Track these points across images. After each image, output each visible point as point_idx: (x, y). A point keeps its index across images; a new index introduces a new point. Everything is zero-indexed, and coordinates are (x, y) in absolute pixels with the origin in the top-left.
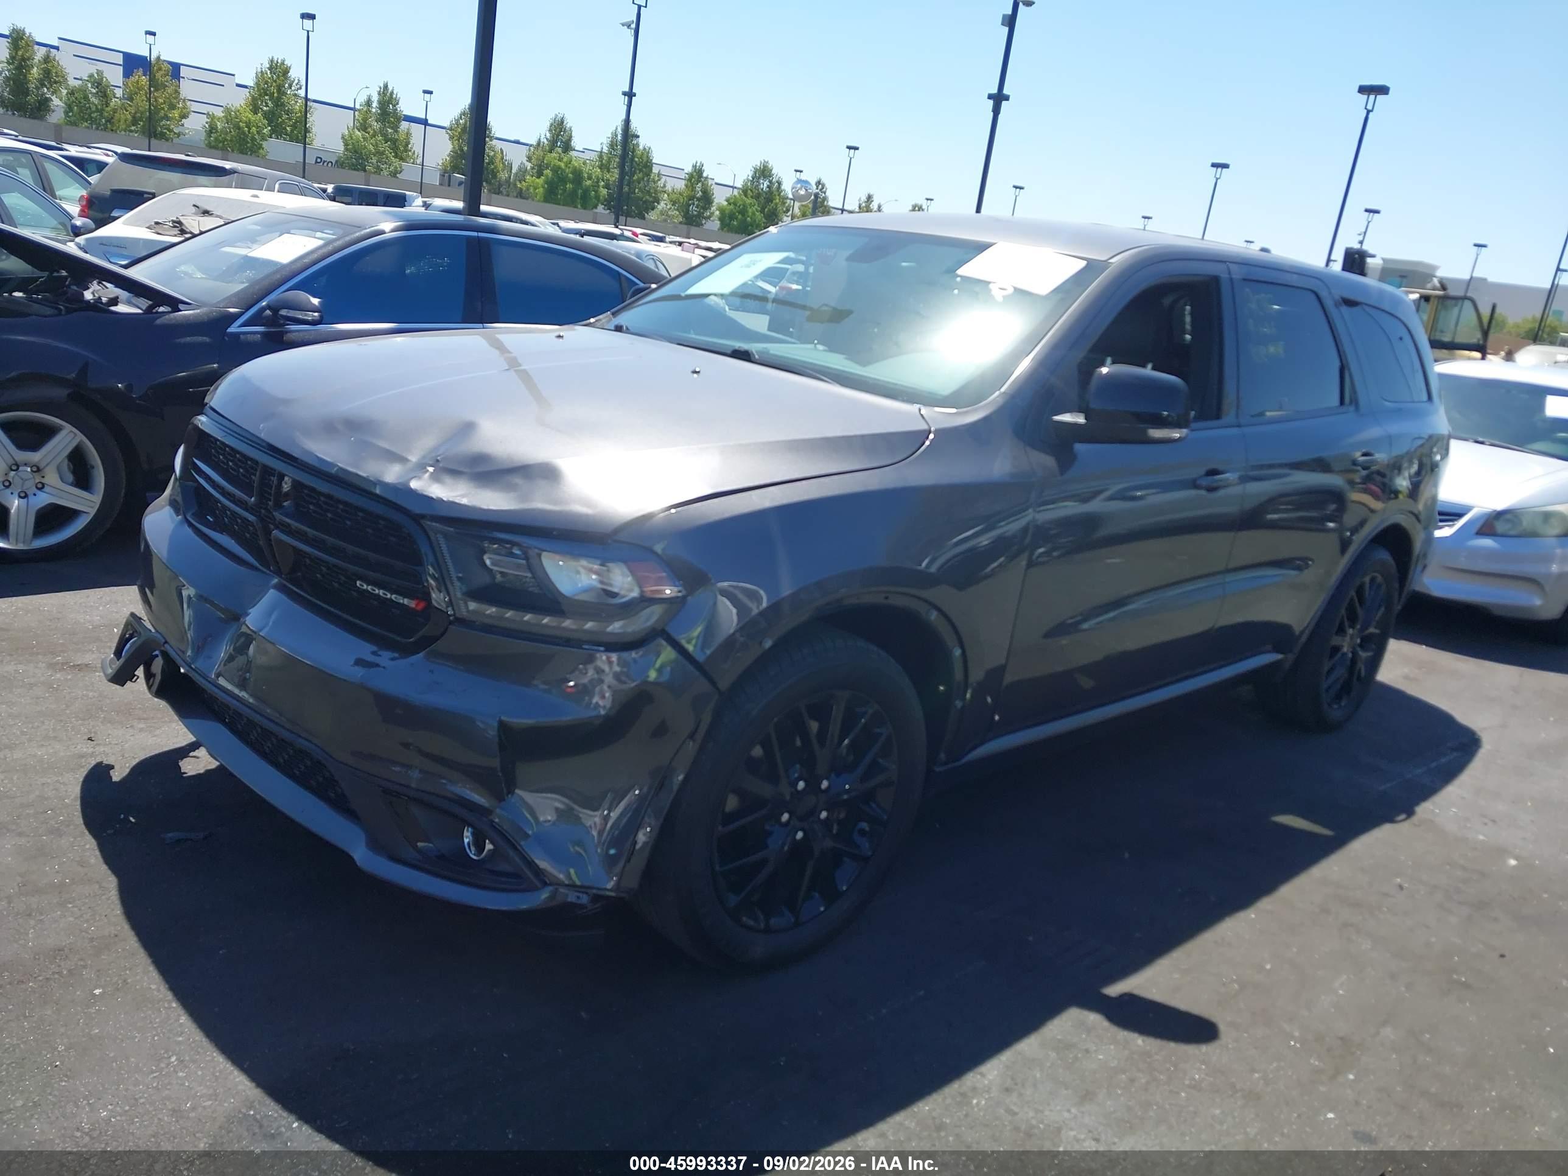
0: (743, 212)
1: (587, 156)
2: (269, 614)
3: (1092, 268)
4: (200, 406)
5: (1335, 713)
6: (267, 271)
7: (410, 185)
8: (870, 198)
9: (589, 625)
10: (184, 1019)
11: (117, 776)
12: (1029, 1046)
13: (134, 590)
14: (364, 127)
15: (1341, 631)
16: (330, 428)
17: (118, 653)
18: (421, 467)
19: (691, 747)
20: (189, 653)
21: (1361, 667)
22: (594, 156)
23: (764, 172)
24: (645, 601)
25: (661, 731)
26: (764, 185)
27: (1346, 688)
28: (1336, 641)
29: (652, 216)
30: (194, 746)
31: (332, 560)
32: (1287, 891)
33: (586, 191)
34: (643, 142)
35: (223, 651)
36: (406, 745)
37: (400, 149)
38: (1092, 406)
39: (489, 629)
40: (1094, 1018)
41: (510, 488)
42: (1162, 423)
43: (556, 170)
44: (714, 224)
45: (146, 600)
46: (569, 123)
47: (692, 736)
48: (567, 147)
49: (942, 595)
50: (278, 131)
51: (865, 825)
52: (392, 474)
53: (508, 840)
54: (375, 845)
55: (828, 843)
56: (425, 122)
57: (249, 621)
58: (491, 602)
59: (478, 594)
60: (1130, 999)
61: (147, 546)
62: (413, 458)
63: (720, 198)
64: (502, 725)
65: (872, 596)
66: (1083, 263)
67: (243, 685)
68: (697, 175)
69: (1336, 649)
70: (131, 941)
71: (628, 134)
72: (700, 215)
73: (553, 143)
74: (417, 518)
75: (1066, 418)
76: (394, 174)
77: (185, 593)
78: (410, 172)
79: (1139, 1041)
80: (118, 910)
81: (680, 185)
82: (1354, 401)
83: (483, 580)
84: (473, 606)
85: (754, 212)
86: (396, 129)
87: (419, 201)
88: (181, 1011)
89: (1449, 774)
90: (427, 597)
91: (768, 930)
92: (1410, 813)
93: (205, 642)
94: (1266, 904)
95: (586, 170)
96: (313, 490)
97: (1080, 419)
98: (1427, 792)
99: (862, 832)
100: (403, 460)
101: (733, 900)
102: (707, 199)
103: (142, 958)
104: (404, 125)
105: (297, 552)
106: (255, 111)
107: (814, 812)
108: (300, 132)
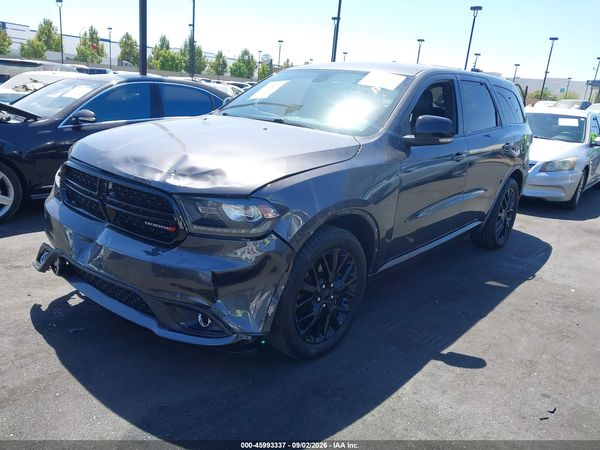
0: (240, 68)
1: (175, 51)
2: (108, 237)
3: (409, 79)
4: (66, 157)
5: (500, 242)
6: (70, 102)
7: (107, 66)
8: (288, 61)
9: (243, 231)
10: (95, 401)
11: (44, 308)
12: (418, 376)
13: (43, 233)
14: (85, 44)
15: (501, 211)
16: (127, 161)
17: (38, 259)
18: (169, 174)
19: (286, 276)
20: (73, 256)
21: (508, 223)
22: (178, 51)
23: (246, 53)
24: (264, 220)
25: (274, 270)
26: (246, 57)
27: (503, 232)
28: (500, 215)
29: (204, 72)
30: (72, 294)
31: (133, 214)
32: (497, 309)
33: (177, 64)
34: (197, 44)
35: (89, 255)
36: (174, 285)
37: (100, 52)
38: (418, 131)
39: (202, 236)
40: (440, 363)
41: (207, 179)
42: (444, 136)
43: (164, 57)
44: (228, 74)
45: (50, 236)
46: (167, 38)
47: (287, 271)
48: (168, 48)
49: (371, 208)
50: (50, 48)
51: (345, 299)
52: (158, 178)
53: (217, 318)
54: (162, 325)
55: (334, 307)
56: (109, 41)
57: (98, 241)
58: (203, 225)
59: (197, 223)
60: (451, 355)
61: (48, 214)
62: (165, 170)
63: (230, 64)
64: (213, 273)
65: (346, 211)
66: (405, 78)
67: (100, 267)
68: (220, 56)
69: (500, 218)
70: (66, 373)
71: (192, 41)
72: (222, 71)
73: (162, 46)
74: (171, 194)
75: (408, 137)
76: (99, 62)
77: (67, 233)
78: (105, 61)
79: (458, 370)
80: (58, 361)
81: (214, 60)
82: (501, 124)
83: (198, 217)
84: (195, 227)
85: (244, 69)
86: (97, 44)
87: (112, 72)
88: (93, 398)
89: (544, 260)
90: (177, 226)
91: (315, 343)
92: (534, 276)
93: (81, 252)
94: (491, 314)
95: (176, 56)
96: (122, 186)
97: (413, 137)
98: (538, 268)
99: (345, 302)
100: (161, 172)
101: (303, 332)
102: (225, 65)
103: (73, 379)
104: (101, 42)
105: (117, 211)
106: (40, 40)
107: (329, 296)
108: (59, 47)
